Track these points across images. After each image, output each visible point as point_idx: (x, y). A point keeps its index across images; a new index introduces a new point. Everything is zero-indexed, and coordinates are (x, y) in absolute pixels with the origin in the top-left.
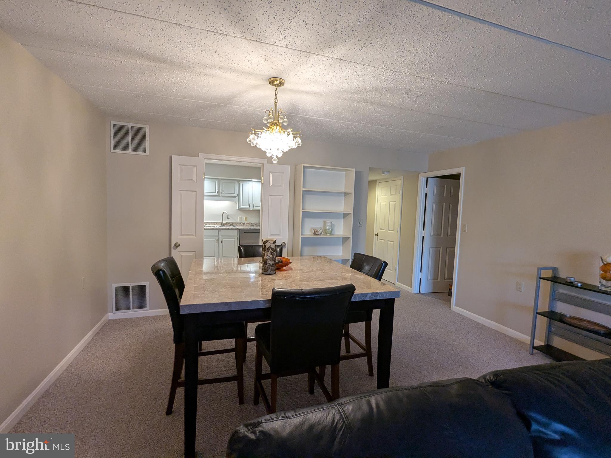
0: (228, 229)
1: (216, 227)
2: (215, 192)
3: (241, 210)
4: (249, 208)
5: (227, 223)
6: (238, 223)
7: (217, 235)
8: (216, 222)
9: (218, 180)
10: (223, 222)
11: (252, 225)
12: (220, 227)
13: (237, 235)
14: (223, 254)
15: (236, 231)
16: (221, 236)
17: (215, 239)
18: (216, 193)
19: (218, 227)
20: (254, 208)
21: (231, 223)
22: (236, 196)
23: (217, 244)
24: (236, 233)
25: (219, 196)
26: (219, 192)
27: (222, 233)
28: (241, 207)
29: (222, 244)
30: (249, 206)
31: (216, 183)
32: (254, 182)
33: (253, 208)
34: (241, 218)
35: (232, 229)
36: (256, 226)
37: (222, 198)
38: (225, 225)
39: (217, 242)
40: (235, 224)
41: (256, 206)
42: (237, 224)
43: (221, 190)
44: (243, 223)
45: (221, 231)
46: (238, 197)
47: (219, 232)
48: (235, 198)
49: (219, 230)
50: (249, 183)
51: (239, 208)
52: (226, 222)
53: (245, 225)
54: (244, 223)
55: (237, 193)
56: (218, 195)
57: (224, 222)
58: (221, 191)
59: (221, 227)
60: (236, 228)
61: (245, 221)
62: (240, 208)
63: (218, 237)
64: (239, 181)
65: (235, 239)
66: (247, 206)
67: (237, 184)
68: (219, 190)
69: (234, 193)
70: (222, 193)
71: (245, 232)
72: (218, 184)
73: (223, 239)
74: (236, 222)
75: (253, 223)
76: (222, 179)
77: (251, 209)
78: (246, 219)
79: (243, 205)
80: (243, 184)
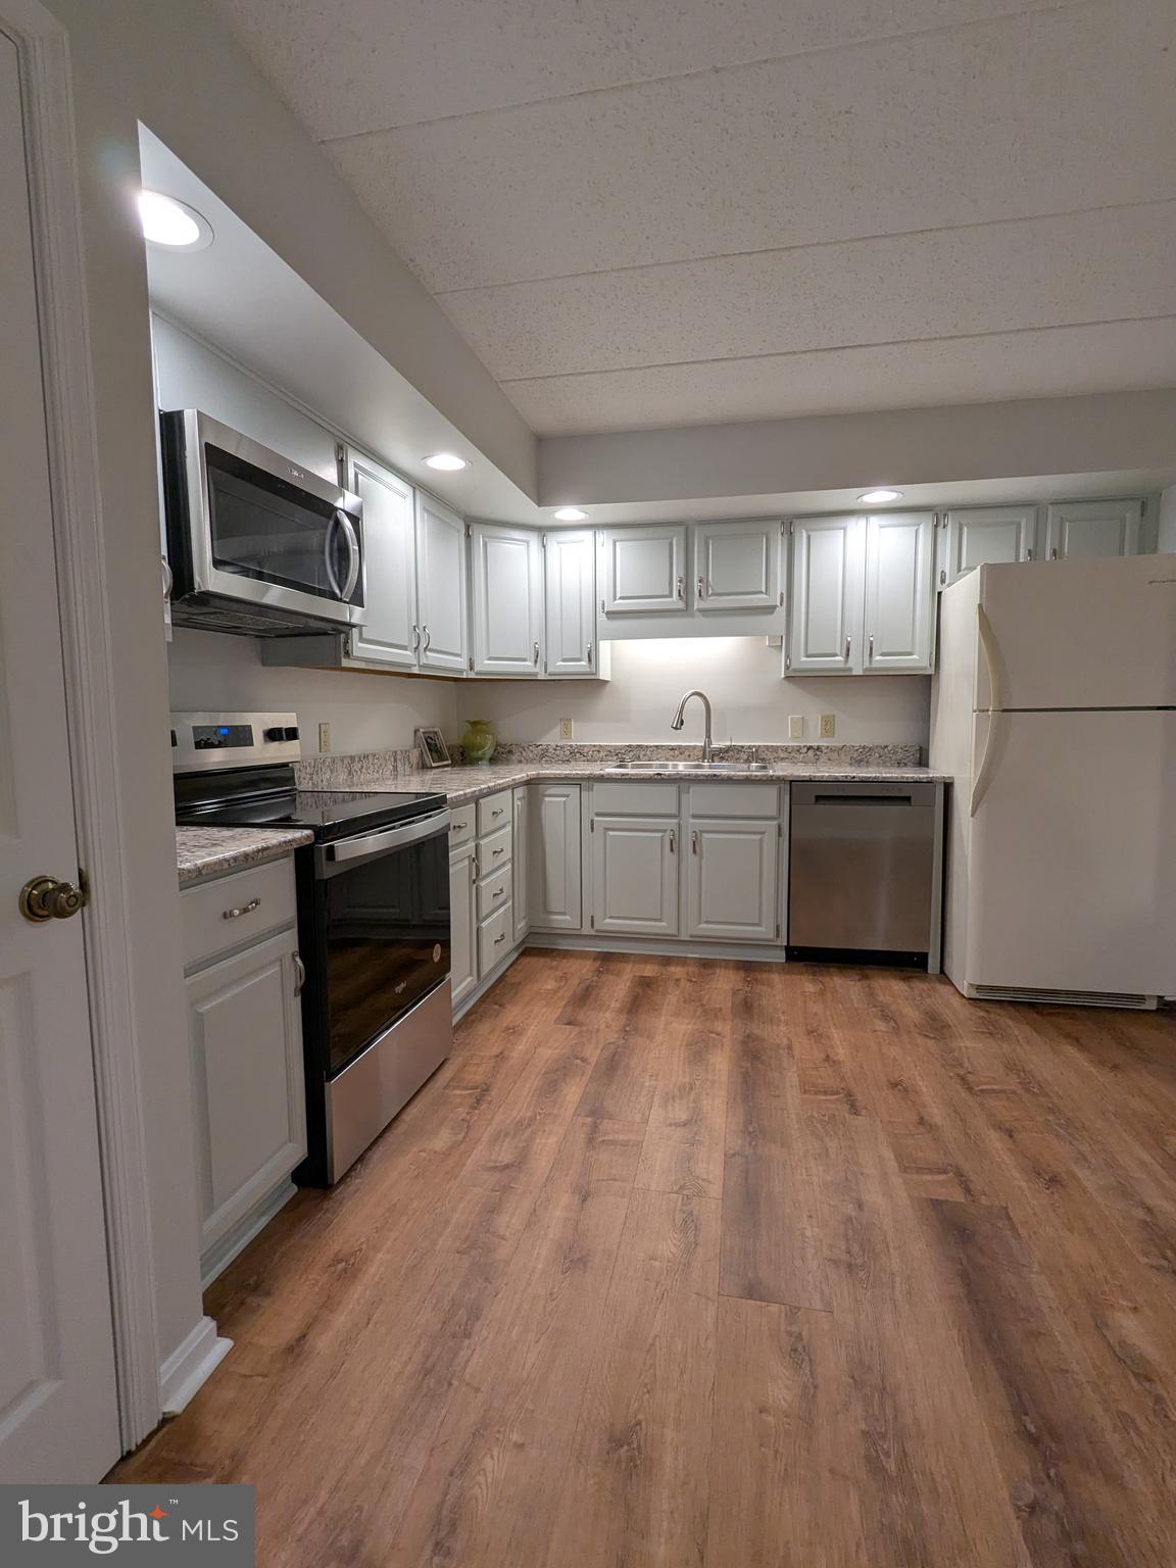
0: (729, 780)
1: (669, 771)
2: (667, 593)
3: (795, 678)
4: (842, 666)
5: (728, 749)
6: (786, 749)
7: (674, 811)
8: (680, 747)
9: (681, 529)
10: (710, 743)
11: (863, 755)
12: (694, 771)
13: (774, 813)
14: (703, 914)
15: (772, 792)
16: (695, 816)
17: (665, 831)
18: (671, 596)
19: (682, 767)
20: (874, 665)
21: (750, 747)
22: (775, 607)
23: (674, 857)
24: (769, 801)
25: (686, 611)
26: (686, 594)
27: (697, 799)
28: (803, 661)
29: (697, 858)
30: (848, 655)
31: (671, 545)
32: (874, 520)
33: (867, 665)
34: (802, 724)
35: (748, 781)
36: (884, 764)
37: (700, 620)
38: (722, 759)
39: (672, 850)
40: (769, 756)
41: (883, 654)
42: (782, 755)
43: (696, 579)
44: (810, 748)
45: (694, 789)
46: (781, 611)
47: (684, 796)
48: (769, 617)
49: (684, 785)
50: (845, 529)
51: (787, 668)
52: (729, 744)
53: (823, 758)
54: (818, 748)
55: (780, 586)
56: (681, 605)
57: (715, 745)
58: (696, 585)
59: (700, 772)
60: (771, 772)
61: (822, 737)
62: (793, 666)
63: (675, 821)
64: (789, 523)
65: (763, 833)
66: (835, 655)
67: (782, 534)
68: (687, 580)
69: (764, 590)
70: (700, 595)
71: (818, 798)
72: (682, 552)
73: (702, 832)
74: (777, 747)
75: (864, 747)
76: (703, 522)
77: (854, 673)
78: (829, 726)
79: (809, 652)
80: (810, 533)
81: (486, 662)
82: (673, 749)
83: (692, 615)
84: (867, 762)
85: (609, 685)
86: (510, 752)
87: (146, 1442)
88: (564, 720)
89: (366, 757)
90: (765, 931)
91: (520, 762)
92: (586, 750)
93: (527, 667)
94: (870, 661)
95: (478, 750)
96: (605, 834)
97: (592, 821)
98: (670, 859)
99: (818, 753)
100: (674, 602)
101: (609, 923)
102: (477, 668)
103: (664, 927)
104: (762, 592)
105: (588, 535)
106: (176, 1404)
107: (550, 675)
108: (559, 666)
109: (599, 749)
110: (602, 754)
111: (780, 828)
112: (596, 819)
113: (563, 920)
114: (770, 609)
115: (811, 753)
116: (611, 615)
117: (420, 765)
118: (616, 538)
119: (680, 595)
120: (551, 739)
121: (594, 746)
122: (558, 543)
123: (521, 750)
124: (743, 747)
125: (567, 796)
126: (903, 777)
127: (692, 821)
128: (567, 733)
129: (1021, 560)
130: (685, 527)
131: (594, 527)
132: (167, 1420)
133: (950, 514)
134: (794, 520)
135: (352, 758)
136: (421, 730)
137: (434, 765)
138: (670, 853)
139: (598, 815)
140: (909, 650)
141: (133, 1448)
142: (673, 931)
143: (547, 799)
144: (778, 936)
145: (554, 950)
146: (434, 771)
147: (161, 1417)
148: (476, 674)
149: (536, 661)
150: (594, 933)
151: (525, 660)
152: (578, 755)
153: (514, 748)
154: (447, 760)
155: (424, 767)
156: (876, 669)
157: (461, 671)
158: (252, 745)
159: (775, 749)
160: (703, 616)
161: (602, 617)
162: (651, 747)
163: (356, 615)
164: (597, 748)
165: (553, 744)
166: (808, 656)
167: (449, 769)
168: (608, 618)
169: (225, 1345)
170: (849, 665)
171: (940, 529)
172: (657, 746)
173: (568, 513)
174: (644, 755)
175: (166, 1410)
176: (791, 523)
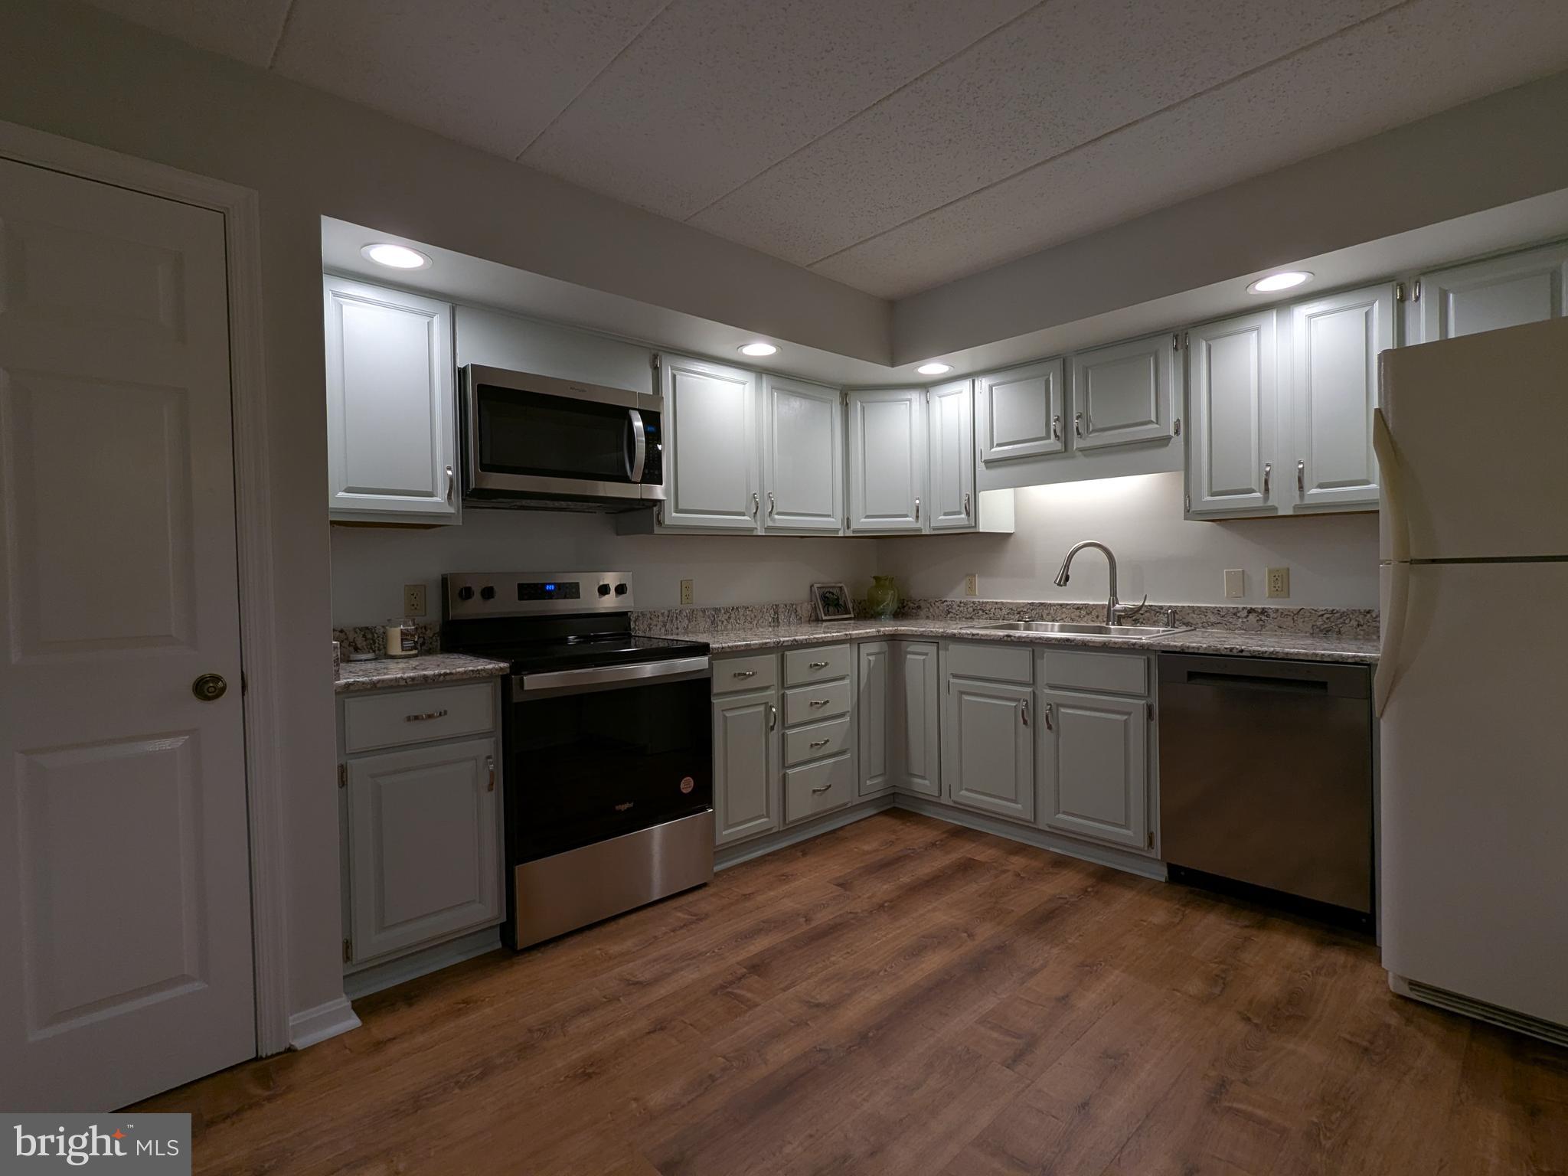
2: (1044, 435)
4: (1260, 504)
6: (1217, 611)
7: (1028, 678)
8: (1086, 606)
9: (1059, 362)
10: (1116, 602)
11: (1330, 624)
14: (1061, 803)
16: (1051, 686)
18: (1048, 437)
20: (1307, 501)
21: (1171, 608)
23: (1029, 731)
24: (1134, 674)
25: (1066, 452)
26: (1064, 436)
27: (1053, 666)
28: (1206, 502)
29: (1053, 735)
30: (1267, 491)
31: (1047, 382)
33: (1298, 502)
34: (1242, 581)
37: (1082, 460)
39: (1026, 722)
41: (1321, 486)
42: (1213, 619)
43: (1075, 417)
44: (1251, 611)
46: (1178, 443)
47: (1039, 662)
48: (1164, 450)
49: (1038, 649)
50: (1261, 331)
53: (1271, 625)
54: (1264, 611)
56: (1060, 446)
58: (1075, 423)
61: (1270, 596)
62: (1194, 508)
63: (1029, 690)
65: (1129, 714)
66: (1251, 491)
67: (1176, 349)
68: (1065, 418)
69: (1153, 418)
70: (1078, 433)
71: (1192, 676)
72: (1059, 387)
73: (1059, 705)
74: (1207, 608)
75: (1332, 612)
76: (1084, 351)
77: (1280, 513)
78: (1281, 582)
79: (1214, 490)
80: (1210, 342)
81: (863, 520)
82: (1079, 608)
83: (1073, 457)
84: (1339, 632)
85: (1012, 539)
86: (919, 607)
87: (272, 1056)
88: (967, 575)
89: (735, 609)
90: (1133, 835)
91: (928, 618)
92: (988, 607)
93: (908, 522)
94: (1302, 496)
95: (879, 606)
96: (960, 698)
97: (949, 682)
98: (1026, 732)
99: (1263, 618)
100: (1053, 444)
101: (965, 796)
102: (853, 526)
103: (1019, 809)
104: (1152, 422)
105: (966, 385)
106: (300, 1043)
107: (934, 529)
108: (942, 520)
109: (1000, 606)
110: (1004, 612)
111: (1150, 709)
112: (952, 680)
113: (924, 785)
114: (1164, 441)
115: (1252, 617)
116: (990, 463)
117: (813, 618)
118: (991, 383)
119: (1056, 436)
120: (957, 595)
121: (997, 603)
122: (940, 397)
123: (929, 605)
124: (1161, 608)
125: (926, 654)
126: (1316, 655)
127: (1048, 691)
128: (971, 588)
129: (1452, 335)
130: (1062, 361)
131: (972, 375)
132: (290, 1050)
133: (1423, 280)
134: (1189, 331)
135: (718, 610)
136: (816, 586)
137: (824, 618)
138: (1024, 726)
139: (955, 676)
140: (1364, 477)
141: (264, 1056)
142: (1029, 816)
143: (909, 656)
144: (1151, 844)
145: (916, 814)
146: (825, 624)
147: (288, 1046)
148: (854, 532)
149: (917, 517)
150: (952, 804)
151: (906, 516)
152: (981, 612)
153: (922, 604)
154: (850, 613)
155: (818, 620)
156: (1309, 507)
157: (837, 530)
158: (579, 597)
159: (1203, 611)
160: (1085, 456)
161: (981, 466)
162: (1054, 605)
163: (658, 492)
164: (999, 606)
165: (958, 600)
166: (1213, 495)
167: (853, 622)
168: (987, 468)
169: (354, 1022)
170: (1270, 503)
171: (1410, 305)
172: (1061, 605)
173: (933, 368)
174: (1048, 614)
175: (293, 1043)
176: (1187, 334)
